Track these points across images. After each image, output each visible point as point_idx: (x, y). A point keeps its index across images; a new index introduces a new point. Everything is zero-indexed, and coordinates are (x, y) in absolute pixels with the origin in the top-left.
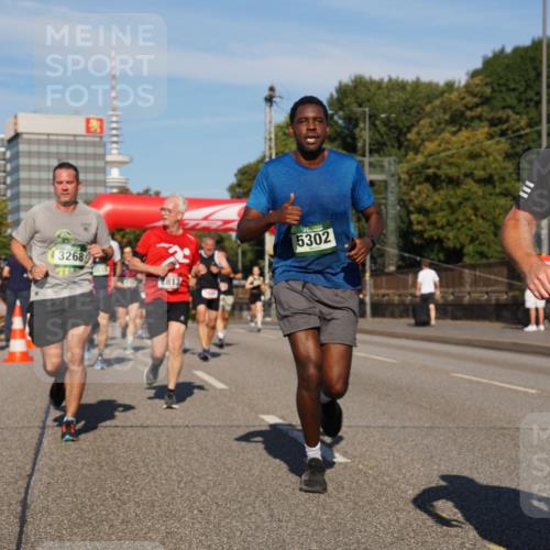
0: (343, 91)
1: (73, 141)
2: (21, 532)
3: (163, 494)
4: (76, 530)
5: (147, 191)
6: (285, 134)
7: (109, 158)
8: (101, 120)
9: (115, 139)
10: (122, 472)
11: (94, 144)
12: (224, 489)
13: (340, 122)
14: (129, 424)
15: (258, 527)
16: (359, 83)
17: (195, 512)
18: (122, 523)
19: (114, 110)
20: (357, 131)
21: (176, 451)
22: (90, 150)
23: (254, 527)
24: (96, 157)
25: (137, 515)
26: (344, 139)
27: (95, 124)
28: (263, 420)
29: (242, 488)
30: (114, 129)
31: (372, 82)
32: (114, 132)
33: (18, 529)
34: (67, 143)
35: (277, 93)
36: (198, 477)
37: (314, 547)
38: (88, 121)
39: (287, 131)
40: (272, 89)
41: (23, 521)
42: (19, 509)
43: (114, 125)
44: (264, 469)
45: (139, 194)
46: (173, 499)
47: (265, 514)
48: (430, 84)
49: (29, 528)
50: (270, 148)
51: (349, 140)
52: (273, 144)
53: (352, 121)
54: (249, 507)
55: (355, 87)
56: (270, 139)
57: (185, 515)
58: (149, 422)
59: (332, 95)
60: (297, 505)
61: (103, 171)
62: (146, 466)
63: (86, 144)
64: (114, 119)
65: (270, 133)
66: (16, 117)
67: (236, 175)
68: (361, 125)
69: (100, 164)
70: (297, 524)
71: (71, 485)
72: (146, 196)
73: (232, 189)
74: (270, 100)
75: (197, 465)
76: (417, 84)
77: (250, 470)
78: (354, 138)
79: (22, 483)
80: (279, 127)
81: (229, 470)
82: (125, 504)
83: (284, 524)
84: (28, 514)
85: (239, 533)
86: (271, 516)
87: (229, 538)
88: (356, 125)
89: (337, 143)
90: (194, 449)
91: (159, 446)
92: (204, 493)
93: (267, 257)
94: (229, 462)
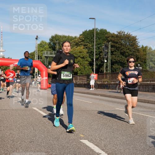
0: (53, 37)
5: (9, 58)
6: (40, 46)
9: (2, 46)
12: (24, 124)
13: (52, 44)
14: (2, 109)
15: (31, 132)
16: (56, 36)
17: (17, 129)
19: (2, 39)
20: (56, 46)
21: (13, 115)
26: (53, 47)
28: (33, 109)
29: (28, 123)
31: (59, 36)
32: (2, 44)
36: (18, 121)
37: (43, 136)
40: (37, 36)
43: (2, 43)
45: (7, 58)
46: (12, 126)
47: (32, 129)
48: (71, 37)
50: (37, 49)
51: (54, 48)
53: (55, 44)
54: (29, 127)
55: (55, 36)
57: (14, 129)
58: (7, 109)
59: (50, 38)
60: (40, 127)
62: (6, 118)
64: (2, 41)
65: (36, 46)
68: (57, 45)
70: (39, 131)
72: (8, 59)
74: (37, 39)
75: (18, 118)
76: (69, 36)
77: (29, 119)
78: (55, 48)
80: (38, 45)
83: (36, 131)
85: (26, 133)
87: (24, 134)
88: (55, 45)
89: (51, 48)
90: (17, 115)
91: (9, 114)
92: (19, 124)
93: (35, 73)
94: (25, 117)
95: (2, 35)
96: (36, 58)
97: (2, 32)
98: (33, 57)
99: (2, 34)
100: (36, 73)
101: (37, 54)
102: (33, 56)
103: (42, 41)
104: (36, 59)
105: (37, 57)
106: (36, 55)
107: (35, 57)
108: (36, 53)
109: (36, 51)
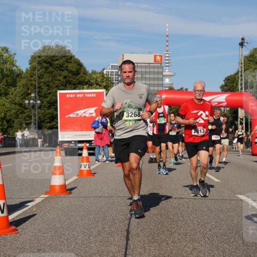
1: (148, 65)
2: (127, 244)
3: (191, 230)
4: (151, 245)
5: (182, 89)
7: (164, 74)
8: (161, 56)
9: (167, 65)
10: (171, 219)
11: (158, 67)
12: (220, 229)
15: (237, 248)
17: (206, 239)
18: (172, 243)
19: (167, 51)
21: (196, 210)
22: (156, 70)
23: (235, 248)
24: (158, 73)
25: (179, 240)
27: (158, 58)
28: (238, 197)
29: (229, 229)
30: (167, 60)
32: (167, 61)
33: (125, 243)
34: (146, 67)
35: (245, 41)
36: (207, 223)
38: (155, 56)
39: (250, 59)
40: (243, 39)
41: (128, 239)
42: (126, 233)
43: (167, 58)
44: (239, 221)
45: (178, 90)
46: (196, 232)
47: (240, 242)
49: (130, 242)
50: (241, 67)
52: (243, 66)
54: (233, 239)
56: (242, 63)
57: (201, 241)
58: (183, 196)
61: (162, 79)
62: (183, 216)
63: (154, 67)
64: (167, 55)
65: (241, 60)
66: (123, 56)
67: (224, 81)
69: (160, 76)
71: (149, 224)
72: (181, 91)
73: (222, 87)
74: (242, 44)
75: (206, 217)
77: (232, 221)
79: (127, 222)
80: (246, 57)
81: (222, 220)
82: (173, 233)
83: (250, 247)
84: (130, 236)
85: (227, 251)
86: (244, 243)
87: (223, 252)
90: (205, 210)
91: (188, 208)
92: (210, 231)
93: (239, 120)
94: (222, 216)
95: (167, 41)
96: (240, 88)
97: (167, 36)
98: (235, 85)
99: (167, 38)
100: (242, 119)
101: (243, 77)
102: (233, 82)
103: (255, 49)
104: (242, 89)
105: (243, 85)
106: (240, 81)
107: (237, 84)
108: (241, 76)
109: (241, 72)
